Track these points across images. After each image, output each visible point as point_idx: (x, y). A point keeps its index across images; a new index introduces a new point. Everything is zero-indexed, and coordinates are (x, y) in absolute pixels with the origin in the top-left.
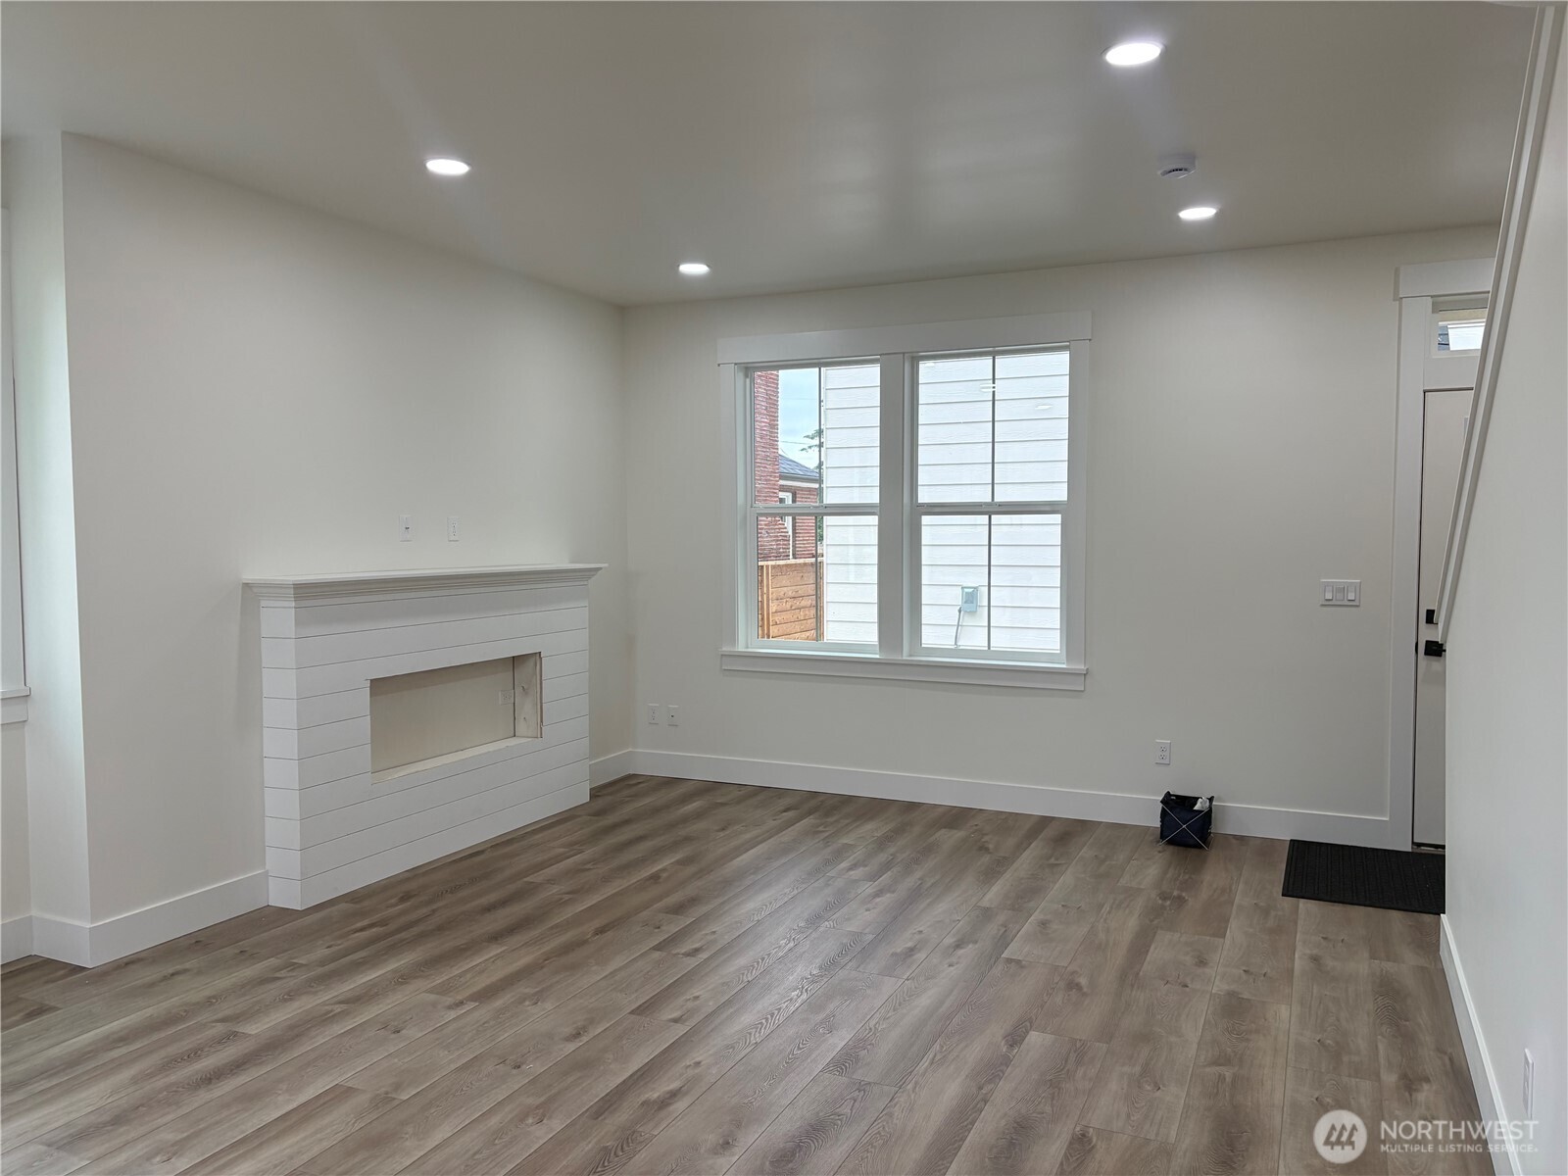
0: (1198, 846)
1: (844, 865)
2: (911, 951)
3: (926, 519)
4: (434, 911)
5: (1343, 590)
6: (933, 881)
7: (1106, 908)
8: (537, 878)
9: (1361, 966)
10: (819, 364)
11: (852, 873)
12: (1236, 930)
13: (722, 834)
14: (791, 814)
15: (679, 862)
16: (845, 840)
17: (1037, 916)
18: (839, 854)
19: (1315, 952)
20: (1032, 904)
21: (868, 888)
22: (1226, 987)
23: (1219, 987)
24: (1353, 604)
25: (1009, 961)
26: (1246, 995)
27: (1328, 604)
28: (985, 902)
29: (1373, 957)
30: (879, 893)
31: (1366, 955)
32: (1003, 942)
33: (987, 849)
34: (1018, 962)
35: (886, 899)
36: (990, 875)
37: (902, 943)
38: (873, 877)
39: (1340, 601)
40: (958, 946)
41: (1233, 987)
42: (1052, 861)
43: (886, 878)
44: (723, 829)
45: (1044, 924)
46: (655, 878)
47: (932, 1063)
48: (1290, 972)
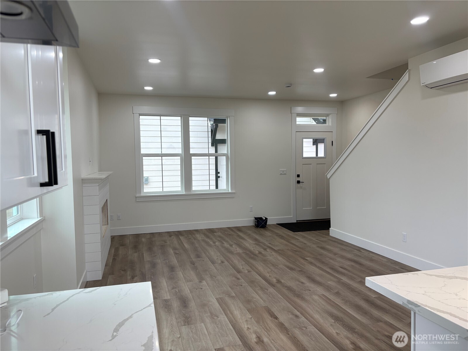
0: (265, 228)
3: (193, 157)
5: (283, 171)
10: (160, 116)
17: (266, 243)
20: (261, 241)
24: (285, 174)
25: (278, 250)
27: (281, 174)
34: (280, 250)
39: (283, 174)
45: (270, 244)
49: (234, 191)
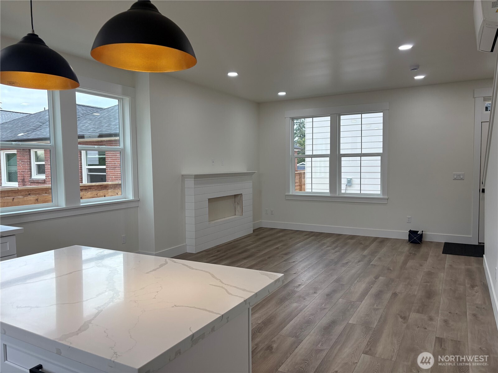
0: (419, 243)
1: (325, 246)
2: (347, 263)
3: (343, 159)
4: (227, 254)
5: (459, 175)
6: (349, 250)
7: (396, 255)
8: (249, 247)
9: (463, 267)
11: (327, 248)
12: (430, 260)
13: (290, 240)
14: (307, 236)
15: (282, 245)
16: (323, 242)
17: (378, 257)
18: (323, 244)
19: (451, 264)
20: (376, 254)
21: (333, 251)
22: (427, 270)
23: (426, 270)
24: (462, 179)
25: (372, 265)
26: (433, 271)
27: (455, 179)
28: (363, 254)
29: (466, 265)
30: (336, 252)
31: (464, 265)
32: (370, 261)
33: (362, 244)
34: (375, 265)
35: (338, 254)
36: (364, 249)
37: (345, 261)
38: (334, 249)
39: (459, 178)
40: (359, 262)
41: (429, 270)
42: (380, 246)
43: (337, 249)
44: (290, 239)
45: (380, 258)
46: (277, 248)
47: (358, 281)
48: (444, 268)
49: (386, 197)
